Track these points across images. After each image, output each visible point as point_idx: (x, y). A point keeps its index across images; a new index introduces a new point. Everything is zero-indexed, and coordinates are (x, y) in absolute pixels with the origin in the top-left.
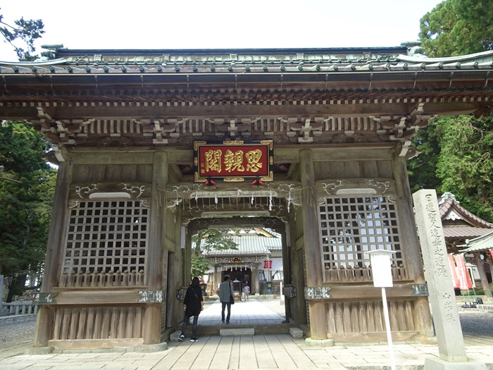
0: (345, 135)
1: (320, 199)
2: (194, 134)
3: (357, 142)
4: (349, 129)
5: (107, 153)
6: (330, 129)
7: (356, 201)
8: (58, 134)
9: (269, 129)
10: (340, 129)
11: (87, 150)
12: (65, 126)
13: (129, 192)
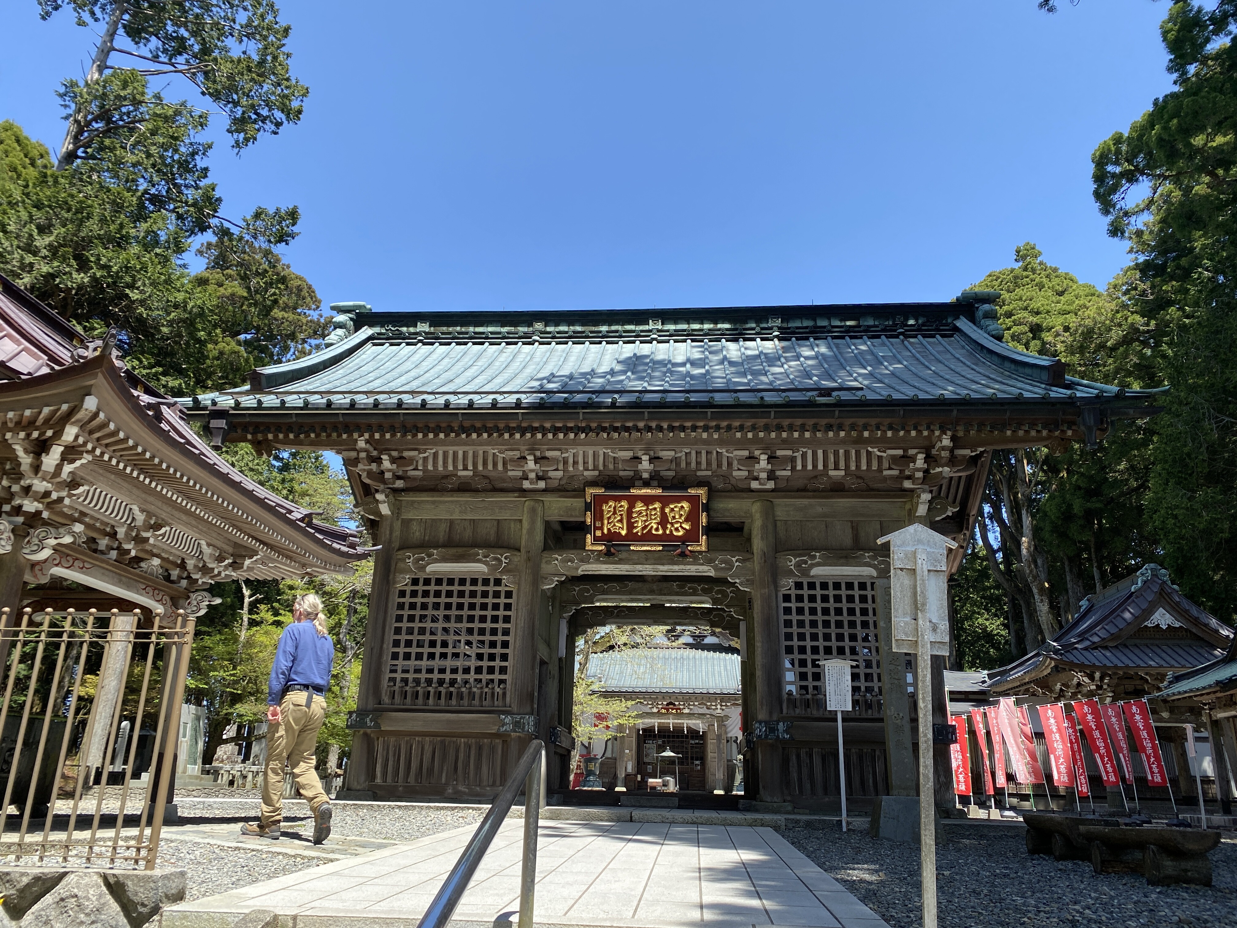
0: (830, 477)
1: (783, 581)
2: (586, 473)
3: (850, 490)
4: (836, 468)
5: (452, 502)
6: (804, 466)
7: (843, 586)
8: (382, 473)
9: (704, 466)
10: (820, 467)
11: (425, 497)
12: (393, 461)
13: (486, 563)
